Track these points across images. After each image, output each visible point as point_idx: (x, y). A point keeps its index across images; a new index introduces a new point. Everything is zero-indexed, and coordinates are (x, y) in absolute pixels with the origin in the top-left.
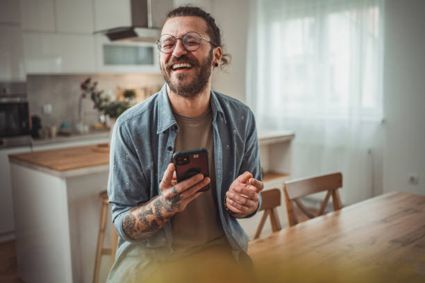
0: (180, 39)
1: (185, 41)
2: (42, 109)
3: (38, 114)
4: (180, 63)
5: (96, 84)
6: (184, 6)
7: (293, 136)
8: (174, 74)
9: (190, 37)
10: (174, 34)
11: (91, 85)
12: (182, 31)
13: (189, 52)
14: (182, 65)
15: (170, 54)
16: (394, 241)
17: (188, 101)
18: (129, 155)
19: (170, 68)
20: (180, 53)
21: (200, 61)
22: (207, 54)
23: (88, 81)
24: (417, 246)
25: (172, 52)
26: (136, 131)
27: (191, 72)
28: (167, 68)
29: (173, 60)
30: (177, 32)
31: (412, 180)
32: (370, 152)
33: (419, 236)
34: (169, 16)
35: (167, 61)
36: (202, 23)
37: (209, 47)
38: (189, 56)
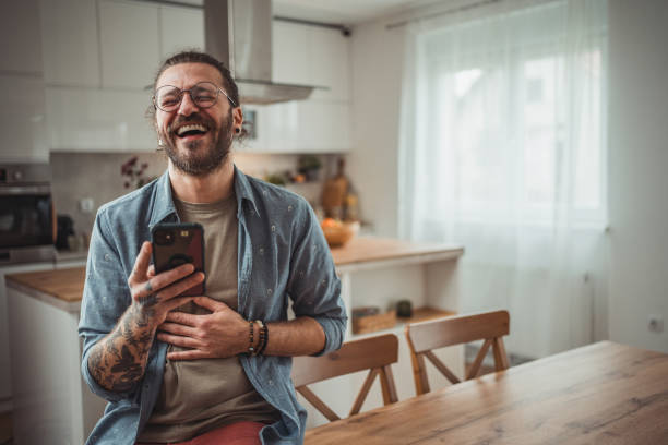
0: (188, 92)
1: (195, 94)
2: (79, 206)
3: (72, 213)
4: (190, 125)
5: (145, 166)
6: (188, 51)
7: (461, 251)
8: (181, 143)
9: (202, 90)
10: (179, 86)
11: (137, 167)
12: (190, 81)
13: (201, 109)
14: (193, 128)
15: (174, 113)
16: (572, 425)
17: (197, 181)
18: (109, 255)
19: (174, 134)
20: (189, 110)
21: (219, 121)
22: (225, 113)
23: (133, 162)
24: (607, 433)
25: (178, 109)
26: (118, 220)
27: (205, 139)
28: (170, 133)
29: (180, 121)
30: (183, 83)
31: (654, 323)
32: (587, 278)
33: (616, 417)
34: (168, 62)
35: (170, 123)
36: (215, 74)
37: (226, 106)
38: (202, 114)
